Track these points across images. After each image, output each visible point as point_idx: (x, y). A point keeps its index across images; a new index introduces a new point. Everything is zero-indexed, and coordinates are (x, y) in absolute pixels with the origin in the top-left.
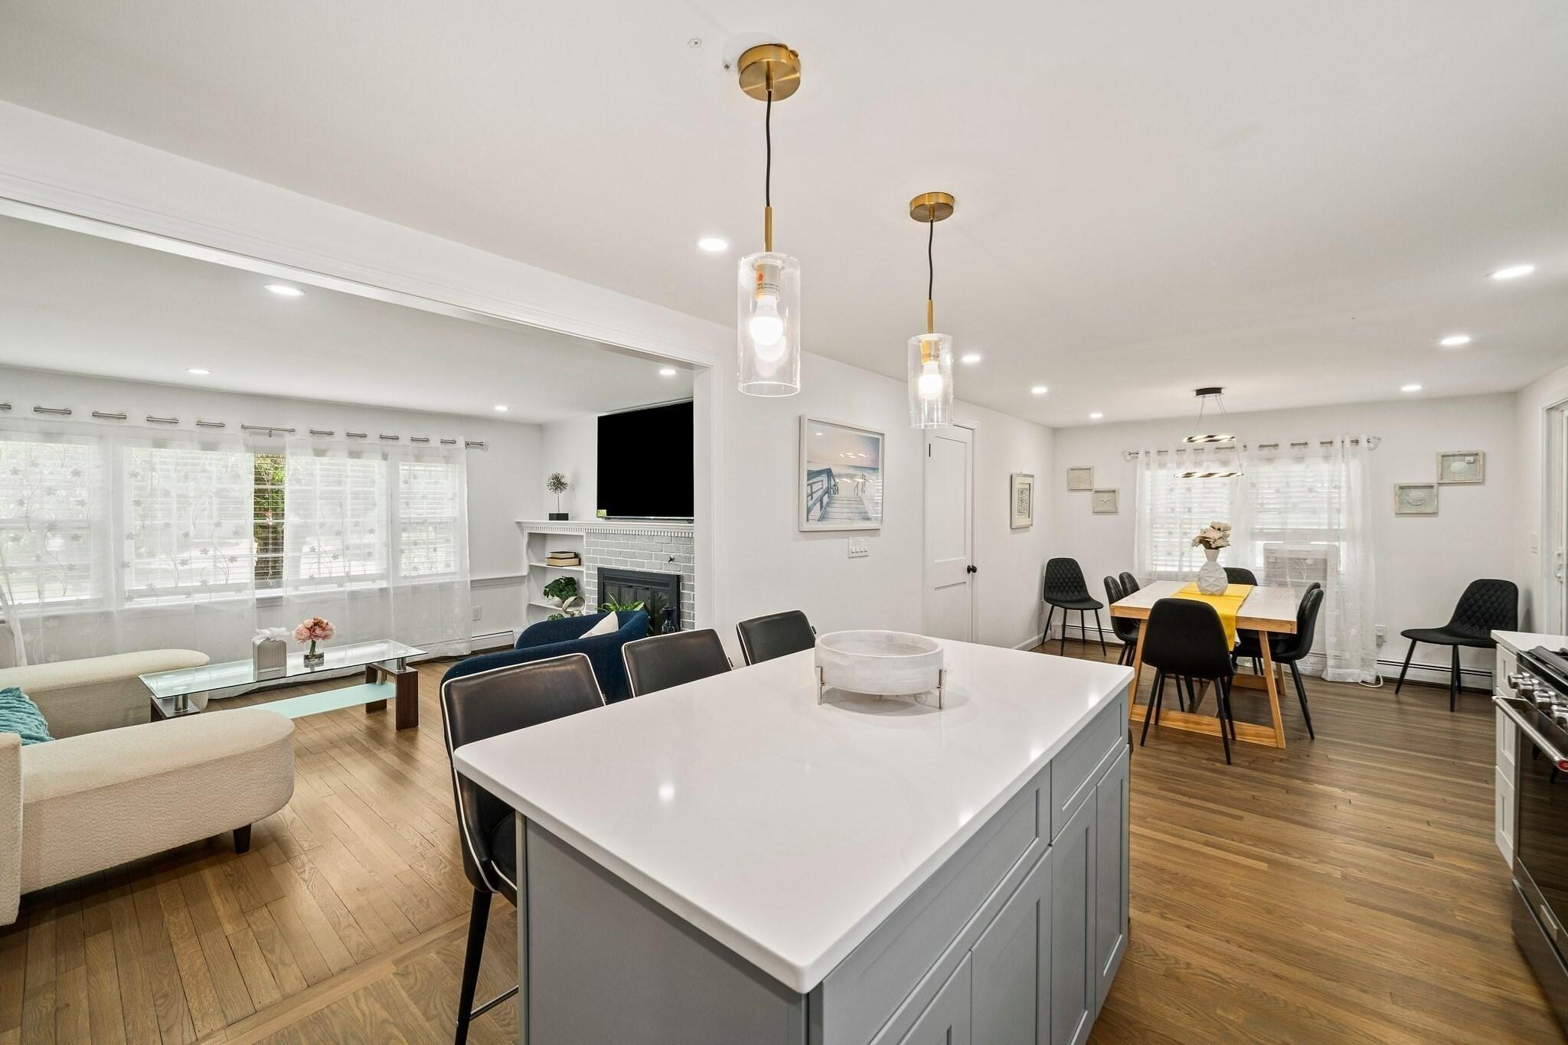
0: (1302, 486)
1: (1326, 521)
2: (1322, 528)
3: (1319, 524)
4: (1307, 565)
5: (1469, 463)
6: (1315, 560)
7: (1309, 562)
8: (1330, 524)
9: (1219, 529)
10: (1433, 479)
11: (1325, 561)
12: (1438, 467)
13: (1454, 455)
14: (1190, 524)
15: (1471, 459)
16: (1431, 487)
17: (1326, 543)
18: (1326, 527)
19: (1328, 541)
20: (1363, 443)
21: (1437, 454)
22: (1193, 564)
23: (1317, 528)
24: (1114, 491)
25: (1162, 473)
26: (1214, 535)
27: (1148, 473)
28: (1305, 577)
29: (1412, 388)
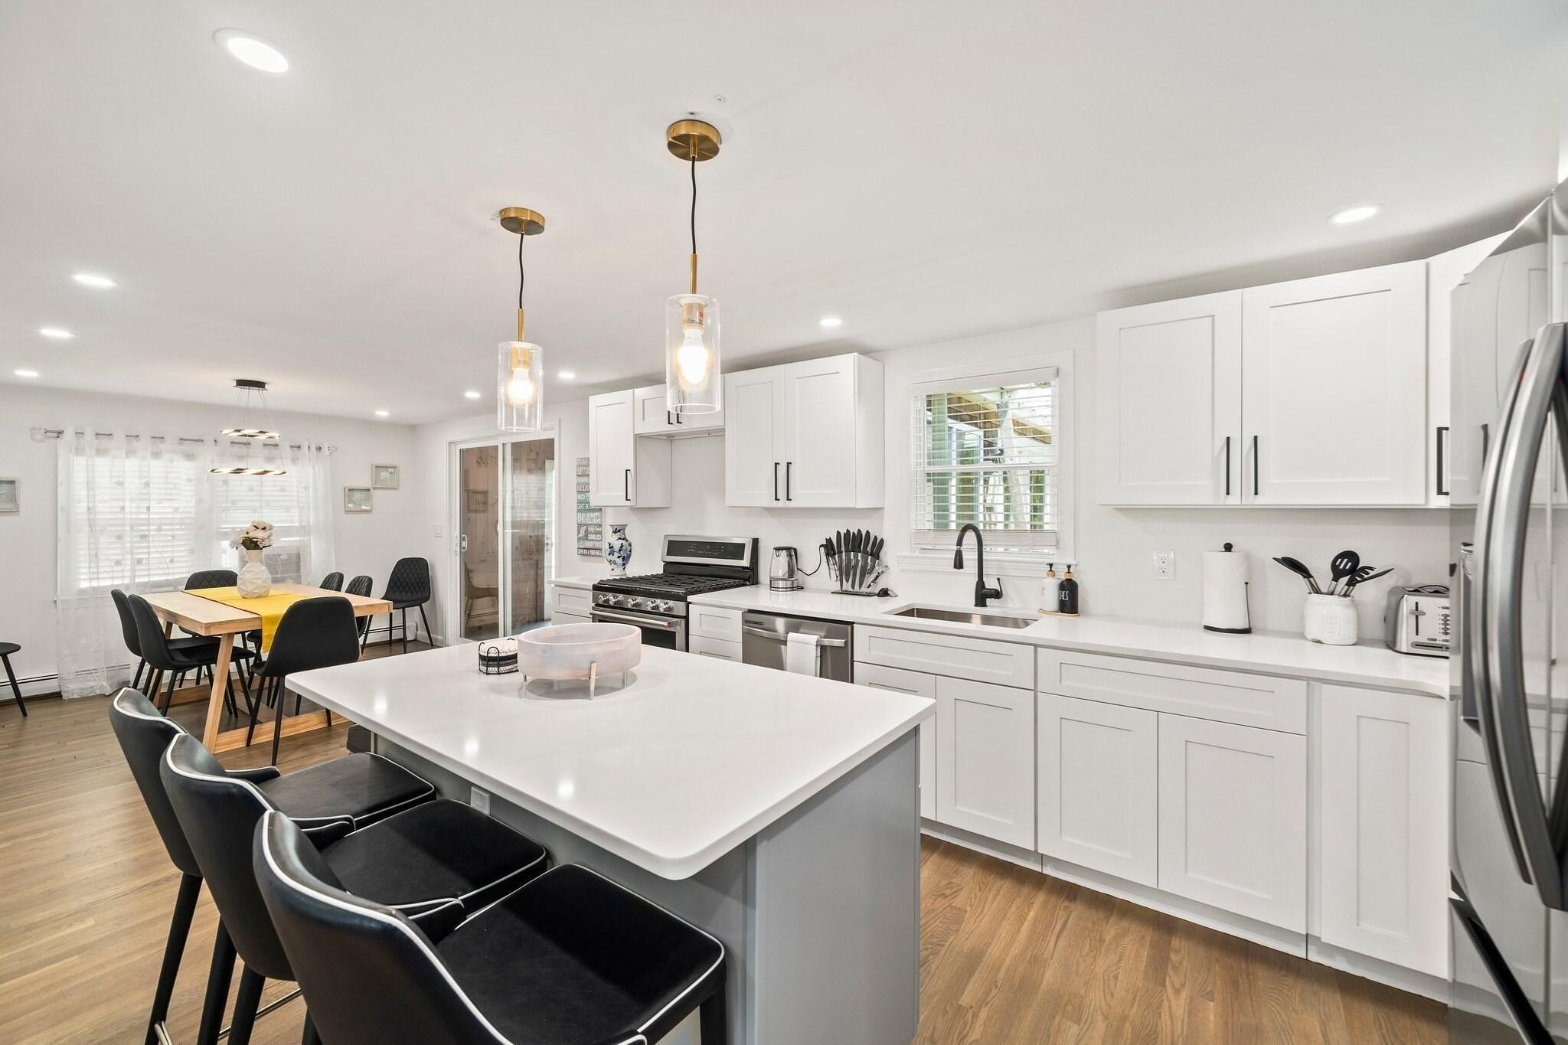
0: (274, 486)
1: (297, 519)
2: (294, 525)
3: (292, 522)
4: (282, 560)
5: (391, 473)
6: (289, 556)
7: (284, 557)
8: (301, 521)
9: (264, 529)
10: (367, 484)
11: (298, 556)
12: (372, 475)
13: (382, 467)
14: (149, 525)
15: (391, 470)
16: (368, 490)
17: (298, 539)
18: (297, 524)
19: (300, 536)
20: (325, 451)
21: (372, 465)
22: (151, 573)
23: (290, 525)
24: (13, 482)
25: (102, 464)
26: (259, 535)
27: (80, 463)
28: (280, 573)
29: (382, 414)
